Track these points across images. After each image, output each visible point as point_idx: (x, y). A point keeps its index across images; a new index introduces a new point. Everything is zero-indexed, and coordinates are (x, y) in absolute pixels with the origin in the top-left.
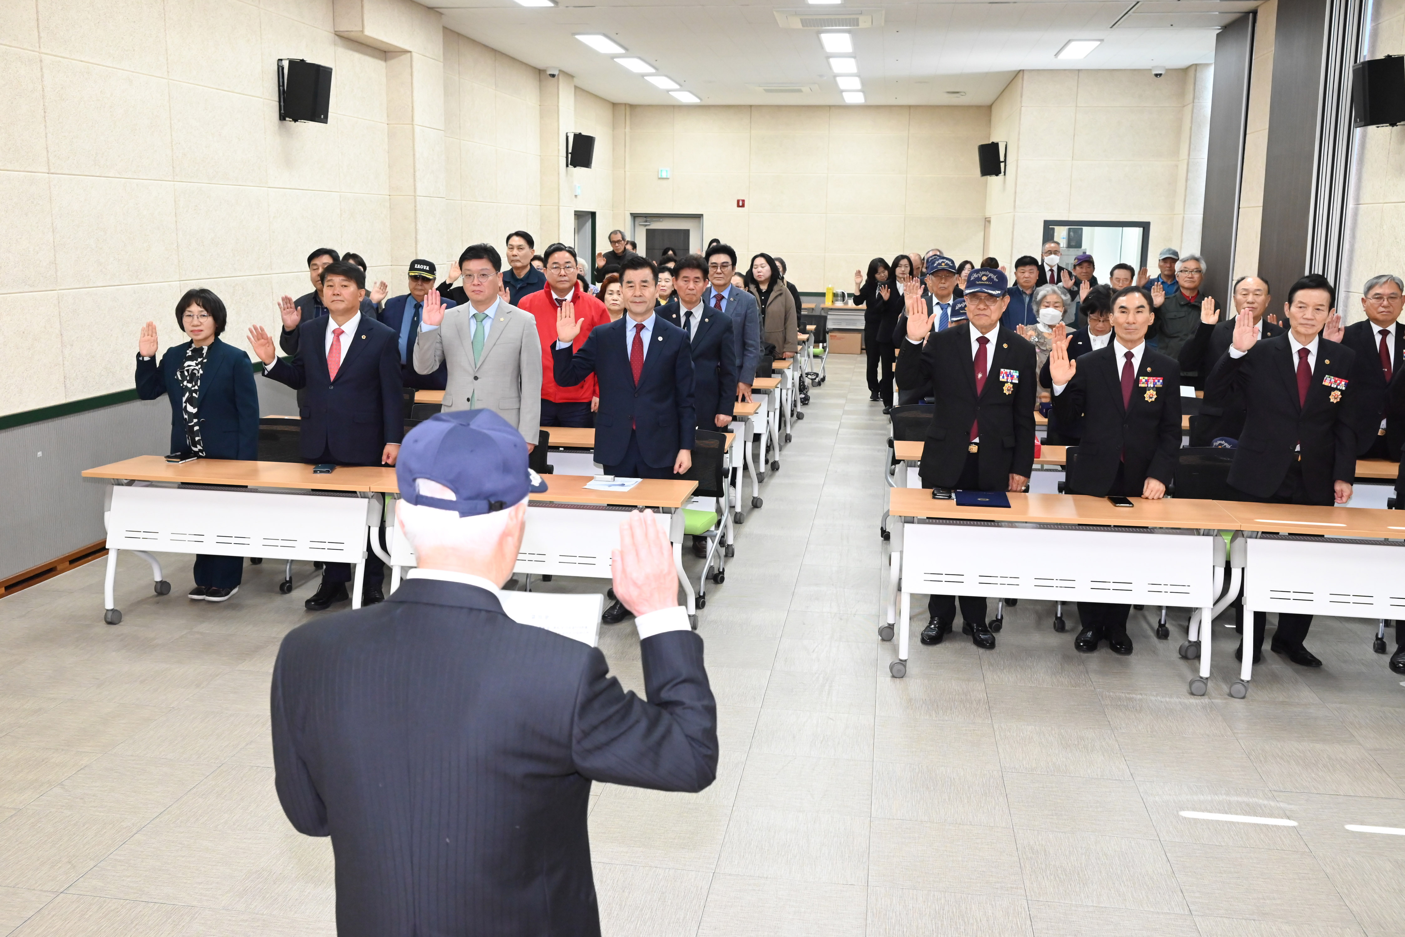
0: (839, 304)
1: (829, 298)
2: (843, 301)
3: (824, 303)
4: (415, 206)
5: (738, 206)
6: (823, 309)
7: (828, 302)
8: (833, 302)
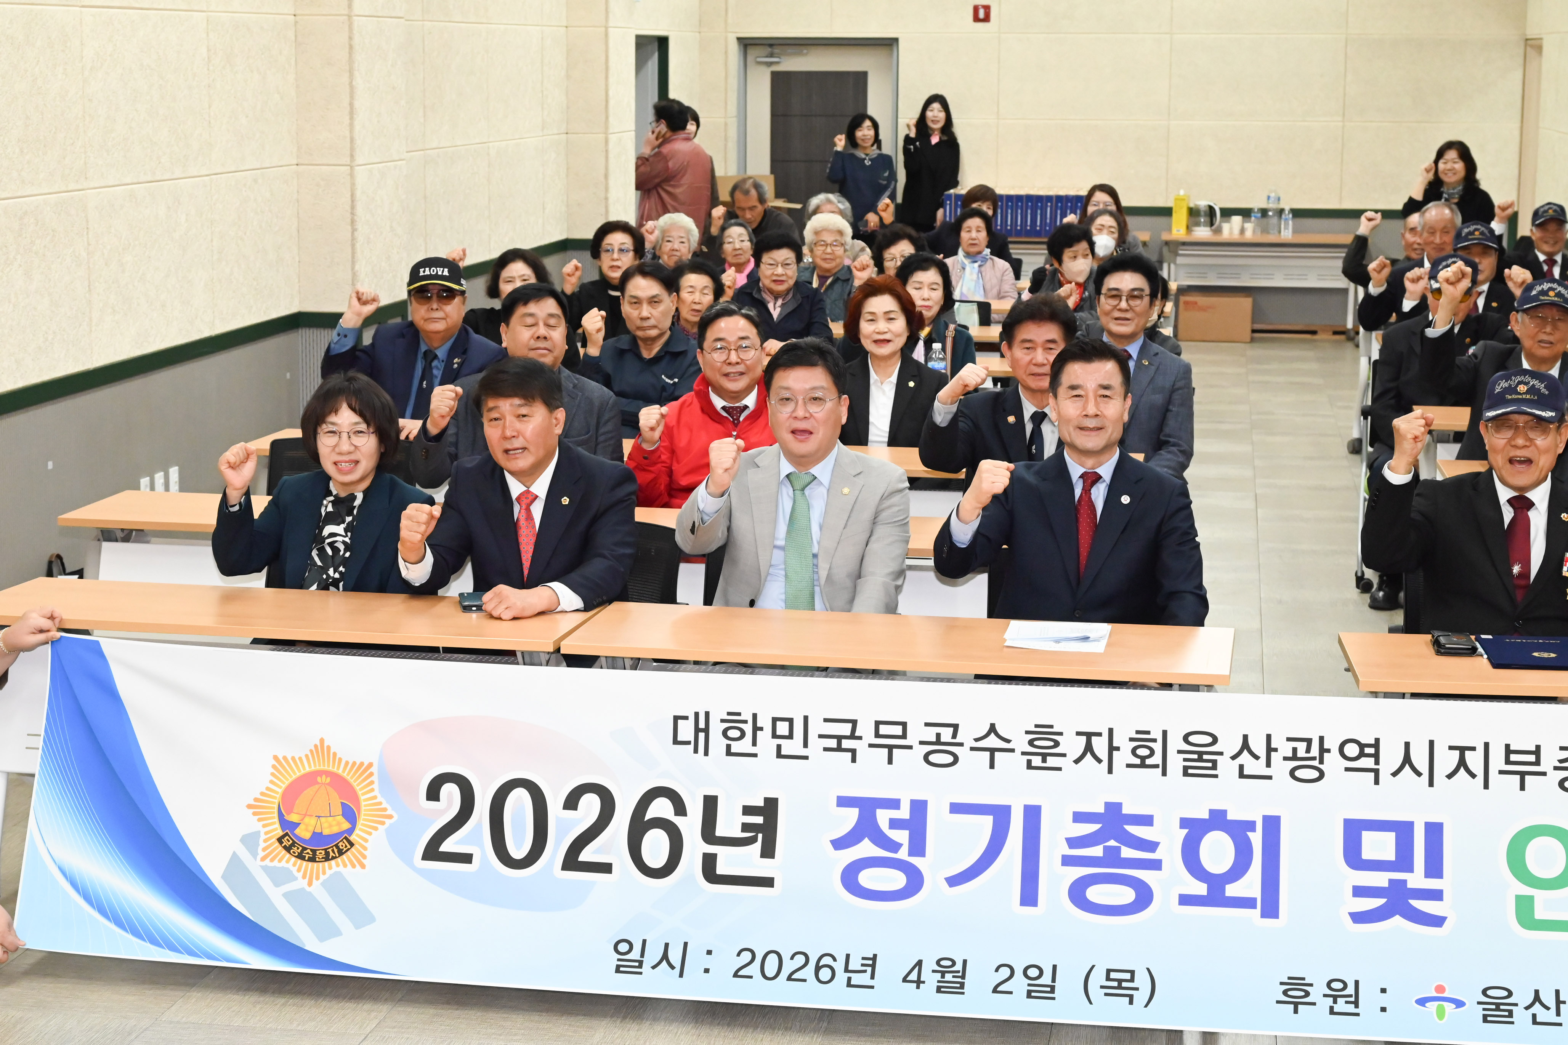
0: (1203, 233)
1: (1179, 222)
2: (1212, 224)
3: (1169, 229)
4: (350, 38)
5: (976, 19)
6: (1167, 243)
7: (1178, 229)
8: (1188, 227)
